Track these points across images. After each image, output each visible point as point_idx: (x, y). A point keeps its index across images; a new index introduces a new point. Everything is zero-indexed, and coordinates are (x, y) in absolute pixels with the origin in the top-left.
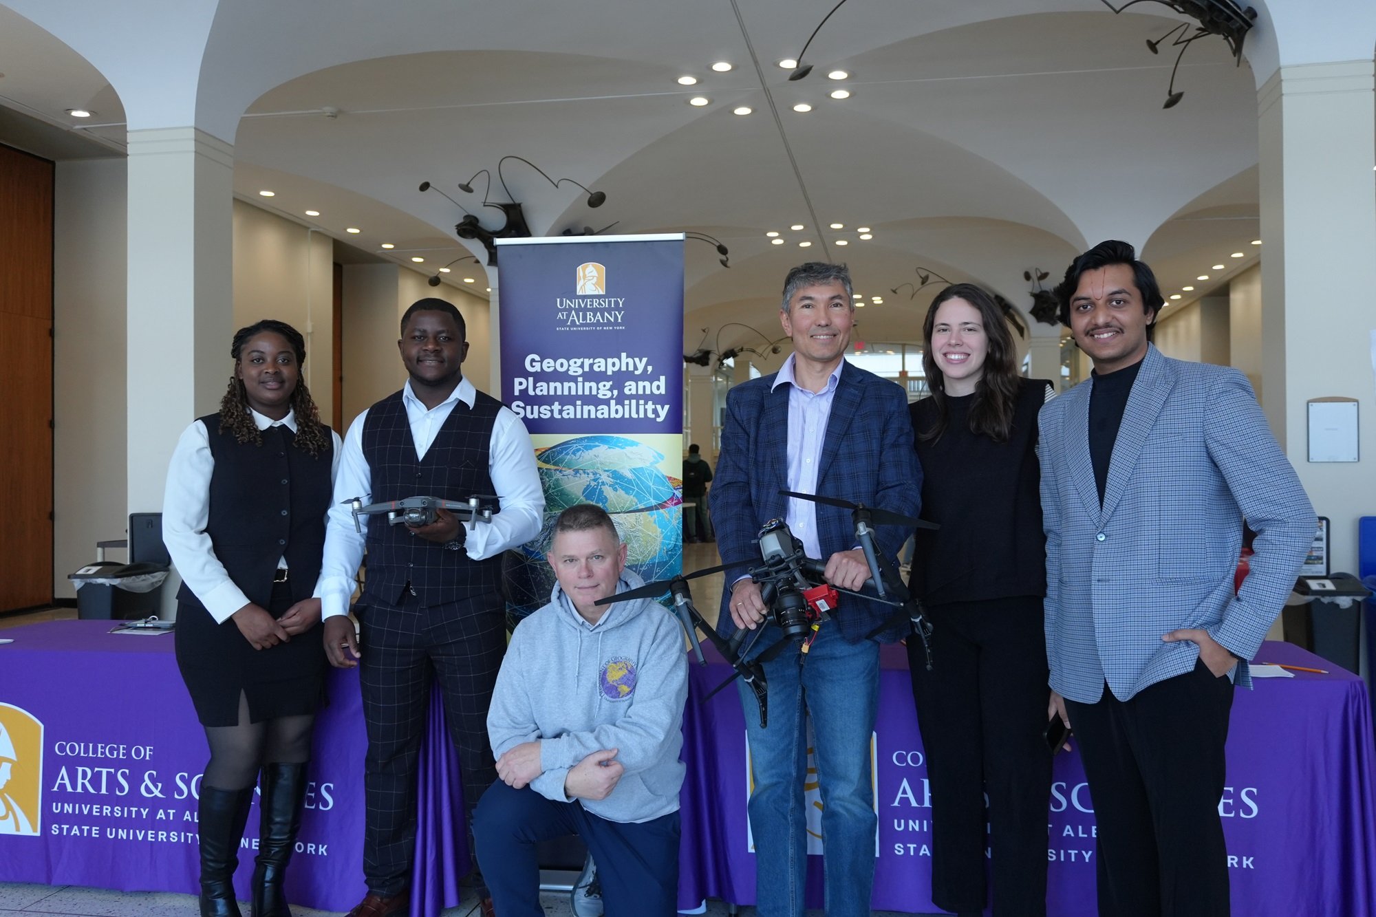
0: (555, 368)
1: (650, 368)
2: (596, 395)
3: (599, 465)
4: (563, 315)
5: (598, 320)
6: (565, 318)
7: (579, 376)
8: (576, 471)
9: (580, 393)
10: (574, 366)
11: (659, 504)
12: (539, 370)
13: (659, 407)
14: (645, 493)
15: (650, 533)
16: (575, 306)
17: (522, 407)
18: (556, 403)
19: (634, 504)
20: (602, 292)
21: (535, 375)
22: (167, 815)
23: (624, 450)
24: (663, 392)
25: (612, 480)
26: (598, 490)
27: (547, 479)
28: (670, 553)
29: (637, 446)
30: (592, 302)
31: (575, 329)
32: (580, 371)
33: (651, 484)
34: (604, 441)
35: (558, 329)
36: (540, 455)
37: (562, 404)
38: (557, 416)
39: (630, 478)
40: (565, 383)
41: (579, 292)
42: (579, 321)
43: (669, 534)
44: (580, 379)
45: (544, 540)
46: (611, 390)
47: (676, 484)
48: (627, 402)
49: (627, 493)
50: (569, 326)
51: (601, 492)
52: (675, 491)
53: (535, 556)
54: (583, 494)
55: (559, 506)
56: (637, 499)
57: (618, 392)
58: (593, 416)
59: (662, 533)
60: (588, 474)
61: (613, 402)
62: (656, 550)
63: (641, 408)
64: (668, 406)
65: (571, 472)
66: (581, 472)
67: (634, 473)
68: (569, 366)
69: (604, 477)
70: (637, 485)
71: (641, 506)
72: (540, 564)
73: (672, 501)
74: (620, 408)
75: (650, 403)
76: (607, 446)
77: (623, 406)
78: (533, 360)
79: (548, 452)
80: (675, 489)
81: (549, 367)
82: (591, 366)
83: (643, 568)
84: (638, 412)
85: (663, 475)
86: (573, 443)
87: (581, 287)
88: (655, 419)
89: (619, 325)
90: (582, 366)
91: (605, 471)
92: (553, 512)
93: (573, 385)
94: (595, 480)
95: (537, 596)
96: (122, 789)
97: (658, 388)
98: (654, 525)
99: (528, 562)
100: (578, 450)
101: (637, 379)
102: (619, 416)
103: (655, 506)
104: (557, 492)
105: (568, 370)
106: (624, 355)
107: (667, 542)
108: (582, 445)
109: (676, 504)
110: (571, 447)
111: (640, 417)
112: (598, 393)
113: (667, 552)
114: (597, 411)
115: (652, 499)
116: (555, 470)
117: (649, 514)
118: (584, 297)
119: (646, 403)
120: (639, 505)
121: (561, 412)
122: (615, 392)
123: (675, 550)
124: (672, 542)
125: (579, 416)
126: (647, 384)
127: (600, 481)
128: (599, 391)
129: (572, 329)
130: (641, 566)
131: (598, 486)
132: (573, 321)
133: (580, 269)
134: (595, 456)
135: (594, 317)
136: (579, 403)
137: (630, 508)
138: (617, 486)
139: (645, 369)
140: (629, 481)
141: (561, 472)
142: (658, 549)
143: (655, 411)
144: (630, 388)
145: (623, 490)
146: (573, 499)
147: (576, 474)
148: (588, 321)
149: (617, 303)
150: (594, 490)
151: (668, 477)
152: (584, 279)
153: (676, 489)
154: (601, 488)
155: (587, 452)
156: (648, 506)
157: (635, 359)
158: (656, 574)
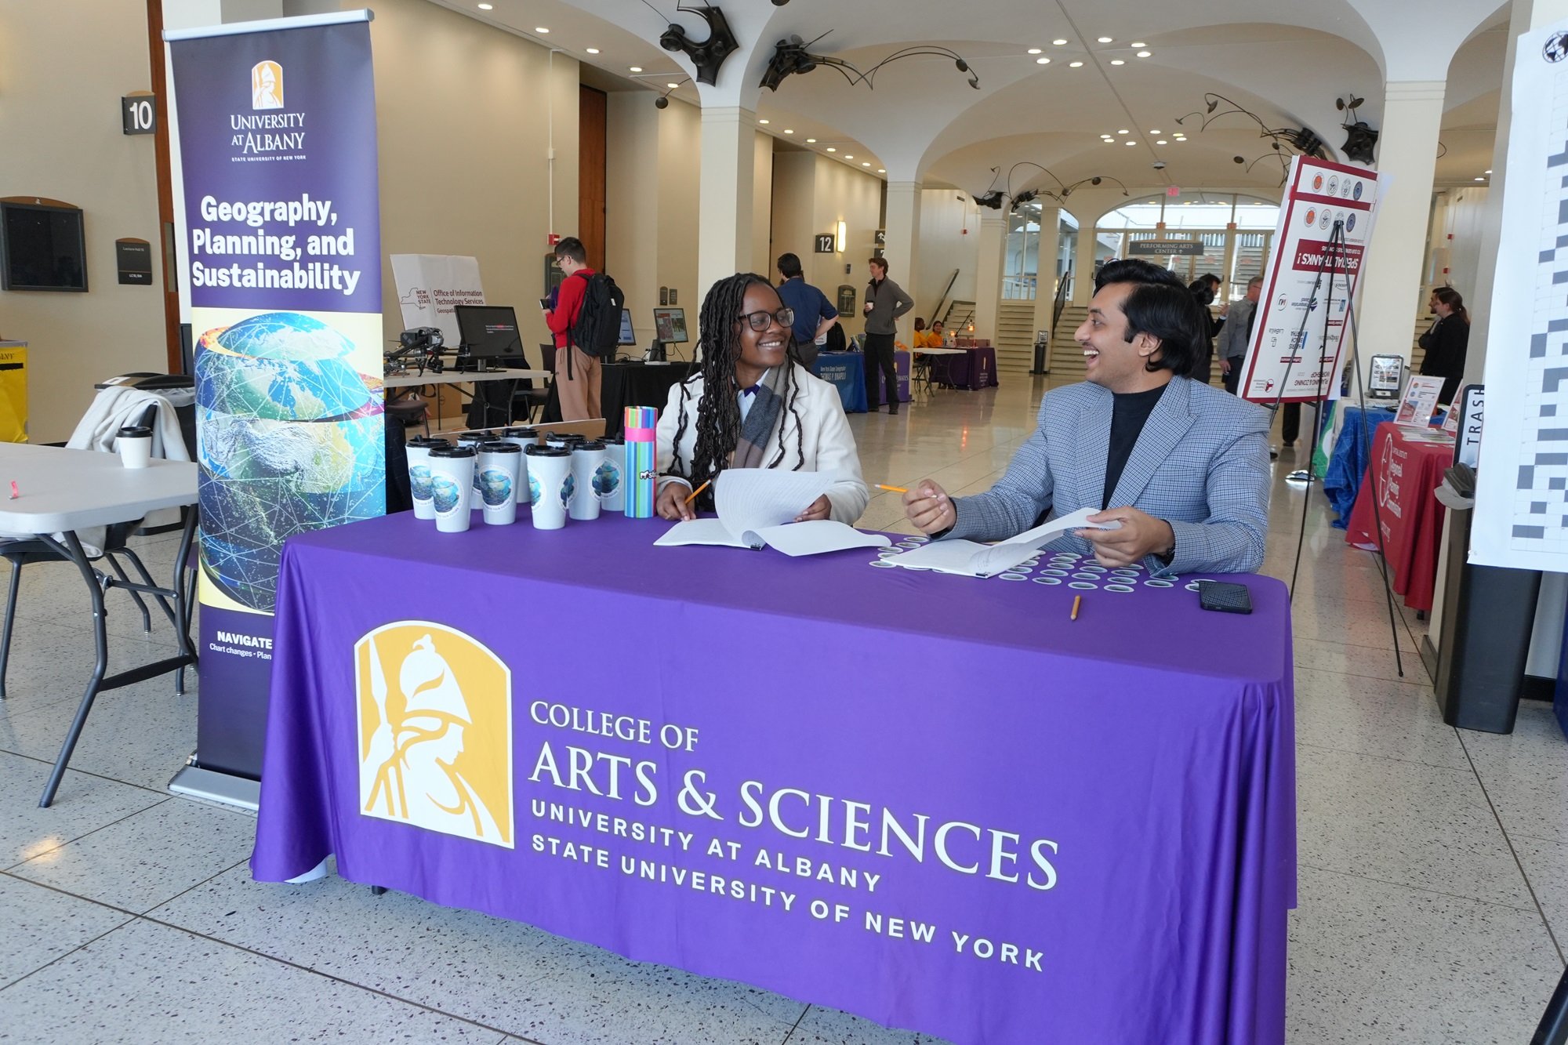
0: (233, 217)
1: (334, 217)
2: (279, 255)
3: (285, 354)
4: (238, 139)
5: (278, 146)
6: (241, 144)
7: (260, 227)
8: (261, 360)
9: (262, 252)
10: (253, 213)
11: (351, 413)
12: (216, 219)
13: (346, 274)
14: (333, 396)
15: (340, 452)
16: (252, 126)
17: (201, 271)
18: (235, 266)
19: (322, 409)
20: (280, 105)
21: (211, 225)
22: (727, 850)
23: (309, 334)
24: (352, 253)
25: (299, 375)
26: (285, 389)
27: (229, 371)
28: (366, 480)
29: (323, 329)
30: (270, 119)
31: (252, 159)
32: (260, 222)
33: (339, 384)
34: (290, 320)
35: (233, 160)
36: (220, 336)
37: (242, 268)
38: (237, 284)
39: (317, 373)
40: (243, 237)
41: (256, 106)
42: (256, 148)
43: (364, 454)
44: (261, 232)
45: (229, 452)
46: (294, 248)
47: (374, 385)
48: (311, 266)
49: (315, 394)
50: (246, 156)
51: (288, 391)
52: (372, 395)
53: (221, 472)
54: (269, 391)
55: (243, 407)
56: (325, 403)
57: (302, 251)
58: (276, 285)
59: (355, 452)
60: (274, 366)
61: (297, 265)
62: (347, 476)
63: (326, 274)
64: (359, 273)
65: (253, 361)
66: (266, 362)
67: (321, 367)
68: (248, 212)
69: (291, 372)
70: (324, 382)
71: (330, 415)
72: (226, 483)
73: (368, 409)
74: (303, 273)
75: (336, 267)
76: (291, 328)
77: (307, 270)
78: (209, 205)
79: (227, 334)
80: (371, 392)
81: (225, 215)
82: (272, 212)
83: (334, 500)
84: (322, 282)
85: (354, 372)
86: (256, 322)
87: (258, 99)
88: (342, 291)
89: (300, 152)
90: (262, 214)
91: (292, 362)
92: (237, 415)
93: (252, 239)
94: (281, 374)
95: (225, 524)
96: (645, 795)
97: (345, 245)
98: (345, 440)
99: (214, 480)
100: (262, 332)
101: (321, 232)
102: (303, 286)
103: (346, 414)
104: (241, 387)
105: (247, 218)
106: (305, 197)
107: (362, 465)
108: (266, 325)
109: (374, 413)
110: (252, 327)
111: (325, 288)
112: (281, 252)
113: (362, 479)
114: (280, 277)
115: (341, 404)
116: (237, 358)
117: (338, 426)
118: (261, 113)
119: (331, 268)
120: (327, 412)
121: (241, 277)
122: (299, 251)
123: (374, 477)
124: (369, 466)
125: (261, 285)
126: (331, 239)
127: (287, 376)
128: (282, 249)
129: (249, 159)
130: (333, 496)
131: (284, 382)
132: (250, 148)
133: (255, 70)
134: (280, 340)
135: (273, 141)
136: (260, 265)
137: (318, 415)
138: (303, 384)
139: (329, 217)
140: (316, 378)
141: (243, 360)
142: (350, 474)
143: (342, 280)
144: (315, 245)
145: (310, 389)
146: (258, 398)
147: (260, 365)
148: (267, 149)
149: (296, 120)
150: (281, 387)
151: (361, 375)
152: (261, 87)
153: (373, 392)
154: (288, 386)
155: (271, 335)
156: (337, 414)
157: (317, 202)
158: (349, 507)
